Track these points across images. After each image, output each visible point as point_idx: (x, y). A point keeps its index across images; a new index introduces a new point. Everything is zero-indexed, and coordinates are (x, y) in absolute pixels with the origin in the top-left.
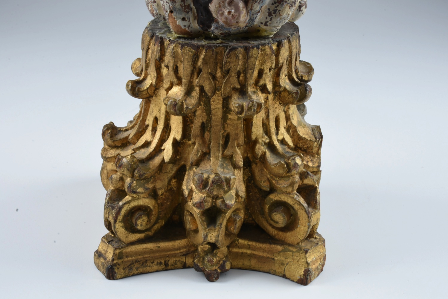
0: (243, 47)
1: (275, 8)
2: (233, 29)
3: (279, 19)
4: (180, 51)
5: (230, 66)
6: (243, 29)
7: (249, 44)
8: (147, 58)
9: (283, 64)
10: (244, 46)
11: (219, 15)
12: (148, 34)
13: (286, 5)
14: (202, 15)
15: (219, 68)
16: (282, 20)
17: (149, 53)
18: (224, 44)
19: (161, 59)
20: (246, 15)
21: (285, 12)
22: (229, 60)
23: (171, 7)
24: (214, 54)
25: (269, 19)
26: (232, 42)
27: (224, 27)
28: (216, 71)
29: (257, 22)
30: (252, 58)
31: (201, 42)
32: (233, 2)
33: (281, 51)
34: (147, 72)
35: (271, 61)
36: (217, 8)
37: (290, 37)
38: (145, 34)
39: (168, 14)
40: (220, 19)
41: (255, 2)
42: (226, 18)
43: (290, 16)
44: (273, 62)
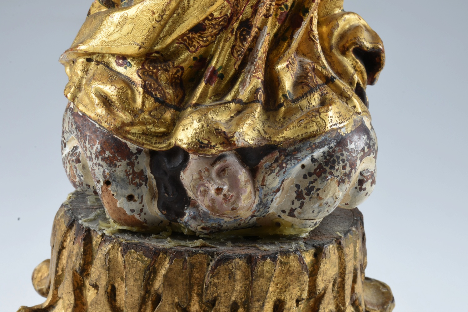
0: (245, 257)
1: (310, 184)
2: (227, 221)
3: (317, 205)
4: (120, 259)
5: (217, 292)
6: (247, 222)
7: (257, 251)
8: (59, 265)
9: (325, 290)
10: (247, 254)
11: (199, 193)
12: (63, 220)
13: (332, 180)
14: (167, 192)
15: (195, 295)
16: (324, 208)
17: (63, 257)
18: (208, 249)
19: (84, 271)
20: (253, 195)
21: (328, 192)
22: (216, 281)
23: (108, 173)
24: (186, 268)
25: (297, 204)
26: (223, 244)
27: (209, 217)
28: (190, 300)
29: (274, 208)
30: (261, 279)
31: (162, 242)
32: (227, 172)
33: (321, 266)
34: (57, 293)
35: (299, 285)
36: (195, 180)
37: (341, 237)
38: (59, 217)
39: (102, 188)
40: (201, 202)
41: (270, 172)
42: (213, 200)
43: (340, 200)
44: (303, 287)
